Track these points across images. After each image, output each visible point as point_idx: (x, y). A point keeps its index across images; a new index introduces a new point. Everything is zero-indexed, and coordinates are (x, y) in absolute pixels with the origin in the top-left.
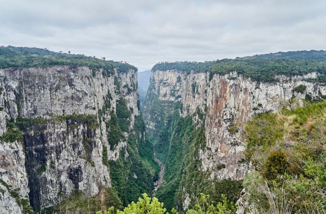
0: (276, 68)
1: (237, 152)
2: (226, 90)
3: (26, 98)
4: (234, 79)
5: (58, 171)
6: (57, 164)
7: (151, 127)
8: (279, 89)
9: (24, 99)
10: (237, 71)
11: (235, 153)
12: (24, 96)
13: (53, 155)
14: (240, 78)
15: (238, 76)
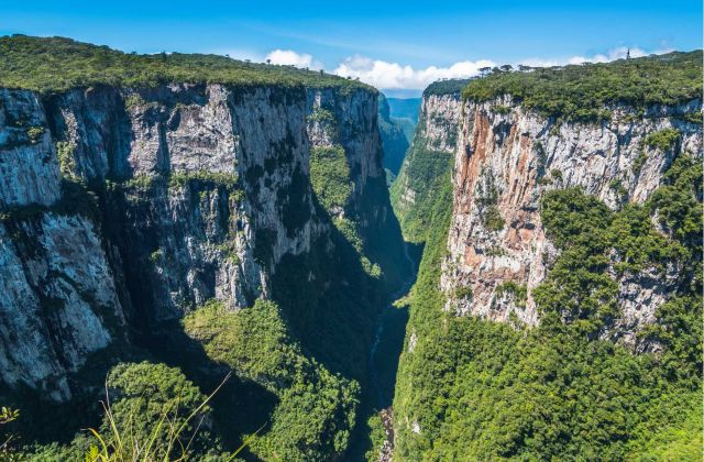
0: (606, 86)
1: (496, 268)
2: (486, 134)
3: (122, 141)
4: (503, 112)
5: (181, 265)
6: (177, 254)
7: (408, 199)
8: (606, 138)
9: (119, 143)
10: (511, 93)
11: (493, 269)
12: (119, 138)
13: (169, 240)
14: (518, 109)
15: (514, 107)
